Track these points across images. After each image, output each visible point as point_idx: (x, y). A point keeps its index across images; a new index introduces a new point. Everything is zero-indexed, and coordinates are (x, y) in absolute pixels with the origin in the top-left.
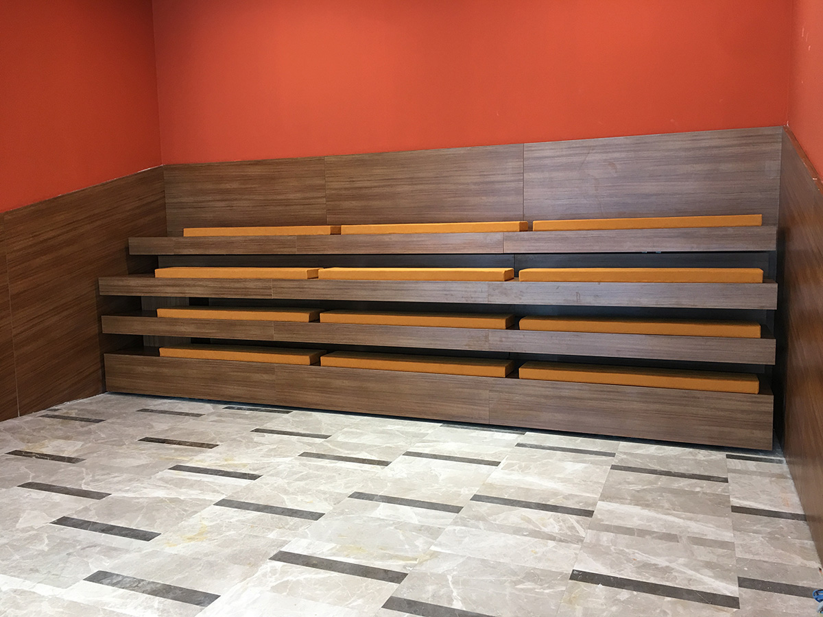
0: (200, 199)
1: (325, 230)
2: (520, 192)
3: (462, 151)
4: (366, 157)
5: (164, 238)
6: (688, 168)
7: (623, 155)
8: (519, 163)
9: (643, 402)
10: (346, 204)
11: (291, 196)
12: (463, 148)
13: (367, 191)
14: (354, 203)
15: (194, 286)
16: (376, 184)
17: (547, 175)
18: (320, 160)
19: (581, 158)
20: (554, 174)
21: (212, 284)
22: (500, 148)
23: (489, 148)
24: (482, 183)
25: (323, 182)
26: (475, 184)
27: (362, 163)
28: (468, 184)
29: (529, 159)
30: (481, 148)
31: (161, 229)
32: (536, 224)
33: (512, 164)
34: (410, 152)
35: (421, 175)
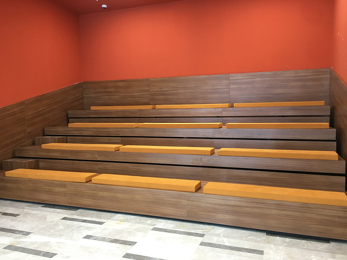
0: (97, 95)
1: (150, 107)
2: (228, 93)
3: (205, 77)
4: (166, 79)
5: (82, 111)
6: (293, 84)
7: (268, 79)
8: (228, 82)
9: (278, 210)
10: (158, 97)
11: (136, 94)
12: (206, 76)
13: (166, 92)
14: (162, 97)
15: (86, 131)
16: (170, 89)
17: (238, 86)
18: (148, 80)
19: (252, 80)
20: (242, 86)
21: (94, 130)
22: (220, 76)
23: (216, 76)
24: (213, 89)
25: (148, 88)
26: (210, 89)
27: (164, 81)
28: (207, 89)
29: (231, 80)
30: (213, 76)
31: (82, 107)
32: (235, 105)
33: (225, 82)
34: (184, 77)
35: (188, 86)
